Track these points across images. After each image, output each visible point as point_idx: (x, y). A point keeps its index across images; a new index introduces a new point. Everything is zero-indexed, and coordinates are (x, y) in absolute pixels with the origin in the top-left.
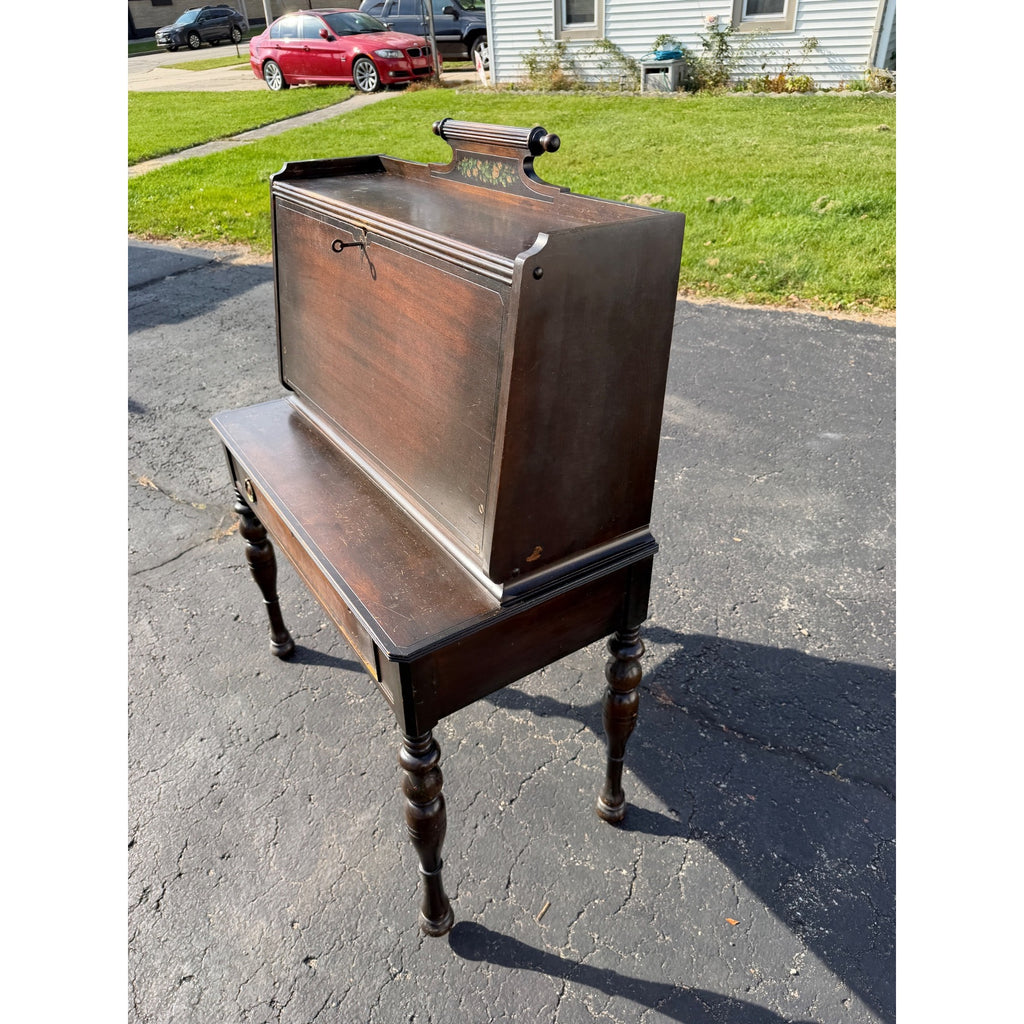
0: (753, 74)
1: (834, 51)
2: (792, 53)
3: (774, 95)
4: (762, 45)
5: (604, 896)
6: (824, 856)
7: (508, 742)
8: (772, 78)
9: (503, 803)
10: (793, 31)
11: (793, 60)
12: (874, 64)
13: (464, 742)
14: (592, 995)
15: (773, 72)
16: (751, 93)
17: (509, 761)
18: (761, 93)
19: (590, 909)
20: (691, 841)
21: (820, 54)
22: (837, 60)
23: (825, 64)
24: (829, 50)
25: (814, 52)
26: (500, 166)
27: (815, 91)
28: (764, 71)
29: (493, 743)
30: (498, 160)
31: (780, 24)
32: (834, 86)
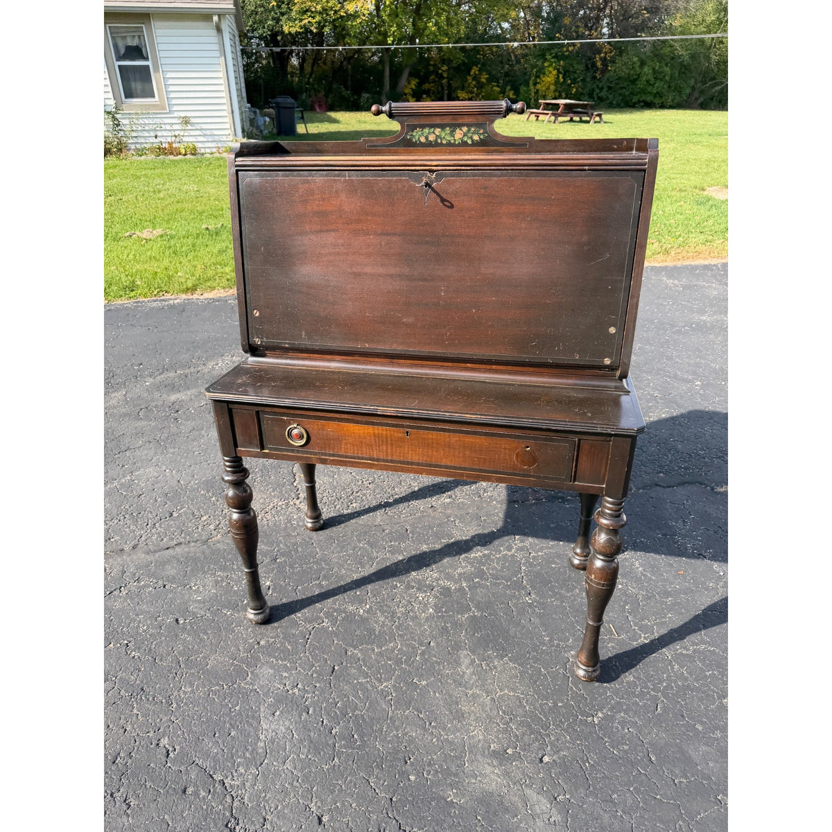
0: (146, 143)
1: (204, 126)
2: (175, 127)
3: (171, 157)
4: (148, 121)
5: (626, 603)
6: (674, 524)
7: (488, 569)
8: (164, 145)
9: (527, 599)
10: (168, 111)
11: (177, 133)
12: (236, 135)
13: (464, 584)
14: (677, 646)
15: (165, 139)
16: (153, 156)
17: (502, 577)
18: (161, 157)
19: (629, 612)
20: (626, 553)
21: (194, 128)
22: (208, 132)
23: (200, 135)
24: (200, 125)
25: (189, 127)
26: (465, 129)
27: (203, 154)
28: (156, 141)
29: (481, 574)
30: (464, 125)
31: (155, 106)
32: (214, 150)
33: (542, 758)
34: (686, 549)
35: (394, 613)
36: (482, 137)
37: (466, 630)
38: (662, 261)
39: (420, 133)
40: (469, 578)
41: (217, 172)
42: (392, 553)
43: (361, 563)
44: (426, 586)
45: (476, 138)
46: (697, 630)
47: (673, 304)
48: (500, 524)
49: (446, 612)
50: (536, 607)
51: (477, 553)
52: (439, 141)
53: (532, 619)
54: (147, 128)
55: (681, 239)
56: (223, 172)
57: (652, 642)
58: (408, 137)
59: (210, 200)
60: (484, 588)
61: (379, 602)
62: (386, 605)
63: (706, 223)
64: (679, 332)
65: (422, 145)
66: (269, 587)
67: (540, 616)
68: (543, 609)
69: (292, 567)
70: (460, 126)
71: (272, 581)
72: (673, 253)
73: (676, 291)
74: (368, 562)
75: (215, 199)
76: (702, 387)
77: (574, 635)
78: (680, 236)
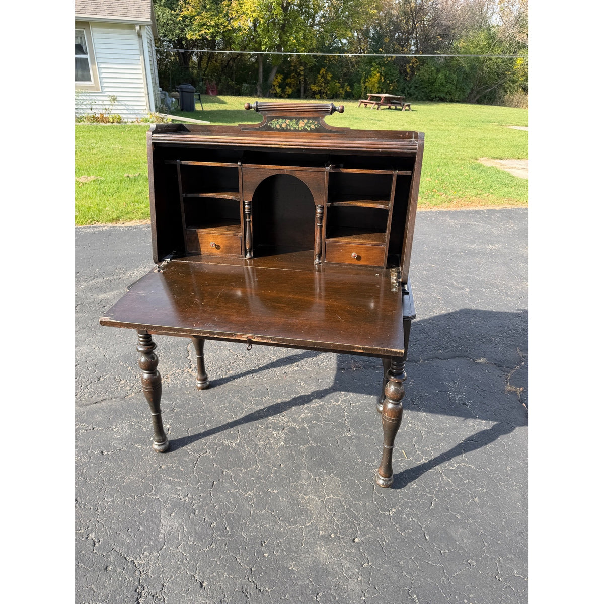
0: (84, 113)
1: (127, 103)
2: (105, 103)
3: (102, 124)
4: (85, 98)
5: (414, 436)
6: (447, 384)
7: (321, 414)
8: (97, 116)
9: (348, 434)
10: (101, 91)
11: (107, 107)
12: (150, 109)
13: (306, 425)
14: (446, 464)
15: (98, 111)
16: (89, 123)
18: (95, 123)
19: (415, 442)
21: (120, 104)
22: (130, 107)
23: (124, 109)
24: (124, 102)
25: (116, 103)
26: (306, 121)
27: (126, 123)
28: (91, 112)
29: (317, 418)
30: (304, 118)
31: (91, 87)
32: (135, 120)
33: (354, 539)
34: (455, 400)
35: (257, 445)
36: (316, 126)
37: (306, 456)
38: (447, 207)
39: (276, 122)
40: (309, 421)
41: (136, 136)
42: (257, 405)
43: (234, 412)
44: (279, 427)
45: (313, 127)
46: (459, 453)
47: (453, 236)
48: (331, 384)
49: (292, 444)
50: (353, 439)
51: (315, 403)
52: (289, 128)
53: (351, 448)
54: (84, 103)
55: (460, 192)
56: (141, 136)
57: (429, 461)
58: (269, 125)
59: (130, 156)
60: (319, 427)
61: (246, 438)
62: (251, 440)
63: (477, 182)
64: (457, 256)
65: (277, 130)
66: (169, 429)
67: (356, 446)
68: (358, 440)
69: (185, 415)
70: (302, 118)
71: (171, 425)
72: (455, 202)
73: (456, 228)
74: (240, 411)
75: (134, 156)
76: (470, 293)
77: (378, 458)
78: (460, 190)
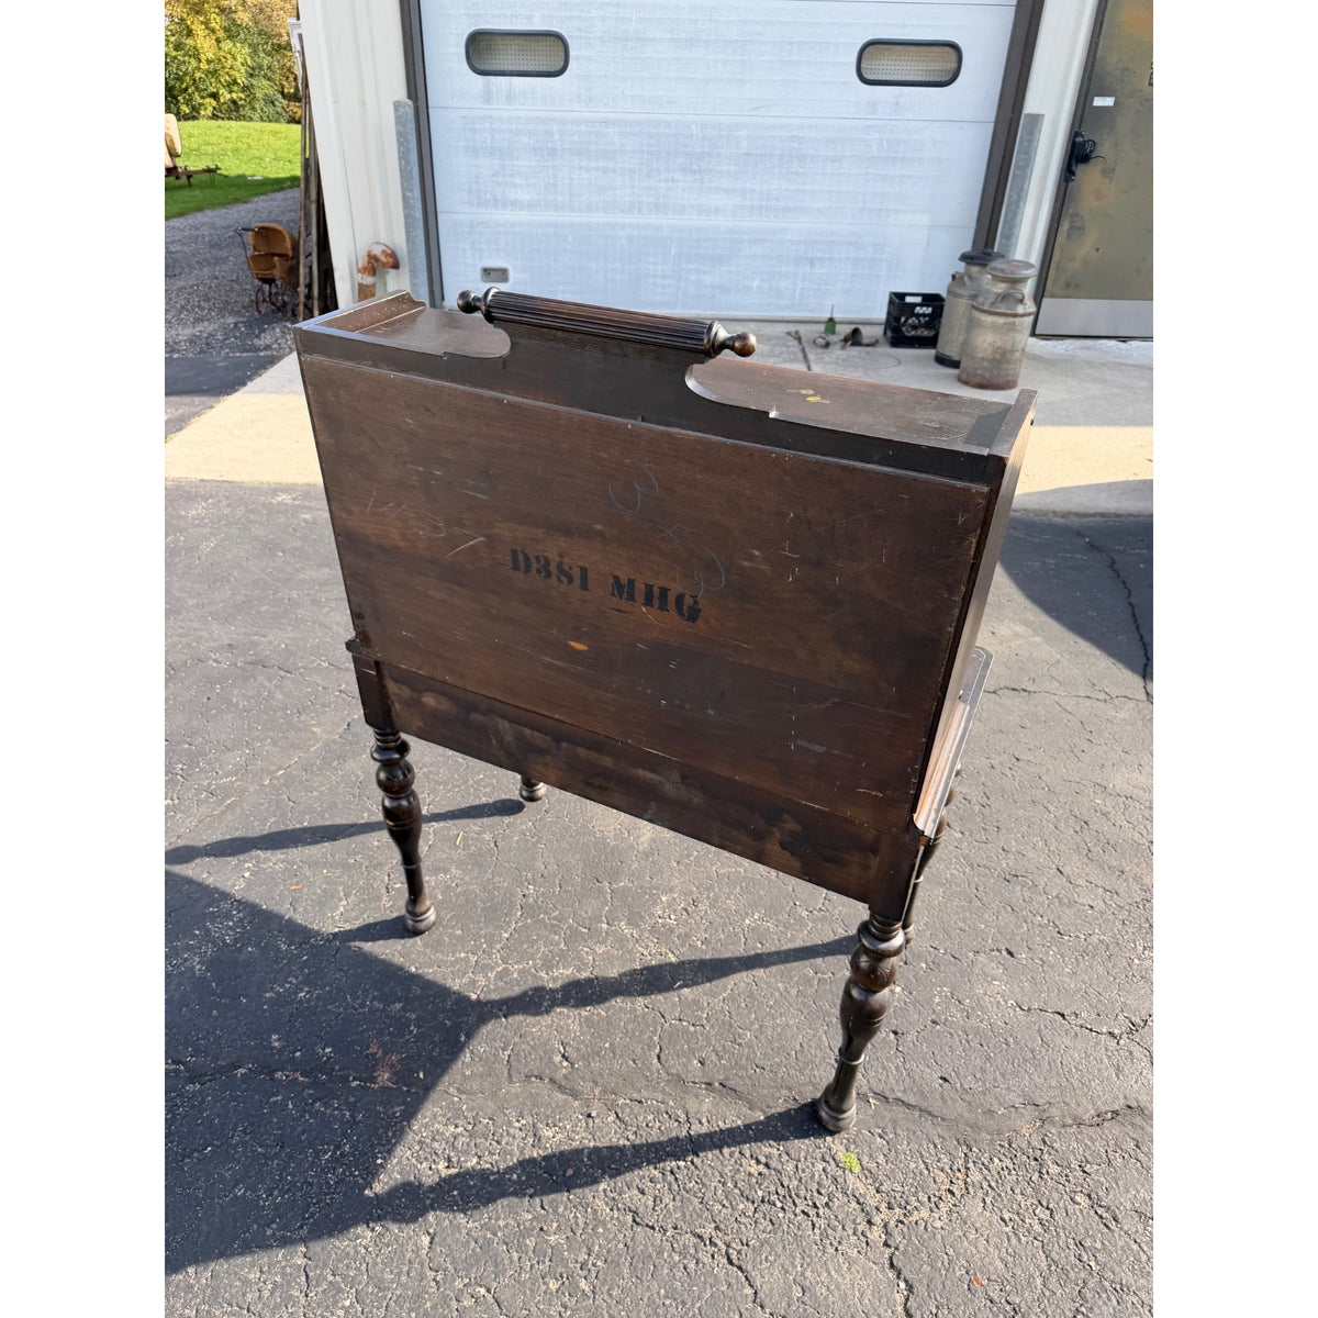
7: (558, 944)
17: (545, 927)
49: (645, 894)
51: (558, 976)
62: (722, 917)
